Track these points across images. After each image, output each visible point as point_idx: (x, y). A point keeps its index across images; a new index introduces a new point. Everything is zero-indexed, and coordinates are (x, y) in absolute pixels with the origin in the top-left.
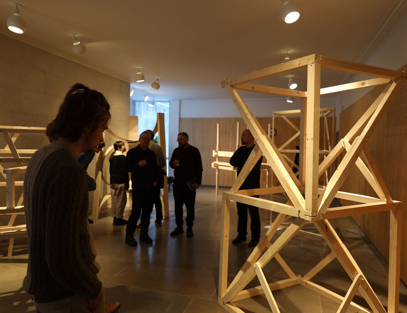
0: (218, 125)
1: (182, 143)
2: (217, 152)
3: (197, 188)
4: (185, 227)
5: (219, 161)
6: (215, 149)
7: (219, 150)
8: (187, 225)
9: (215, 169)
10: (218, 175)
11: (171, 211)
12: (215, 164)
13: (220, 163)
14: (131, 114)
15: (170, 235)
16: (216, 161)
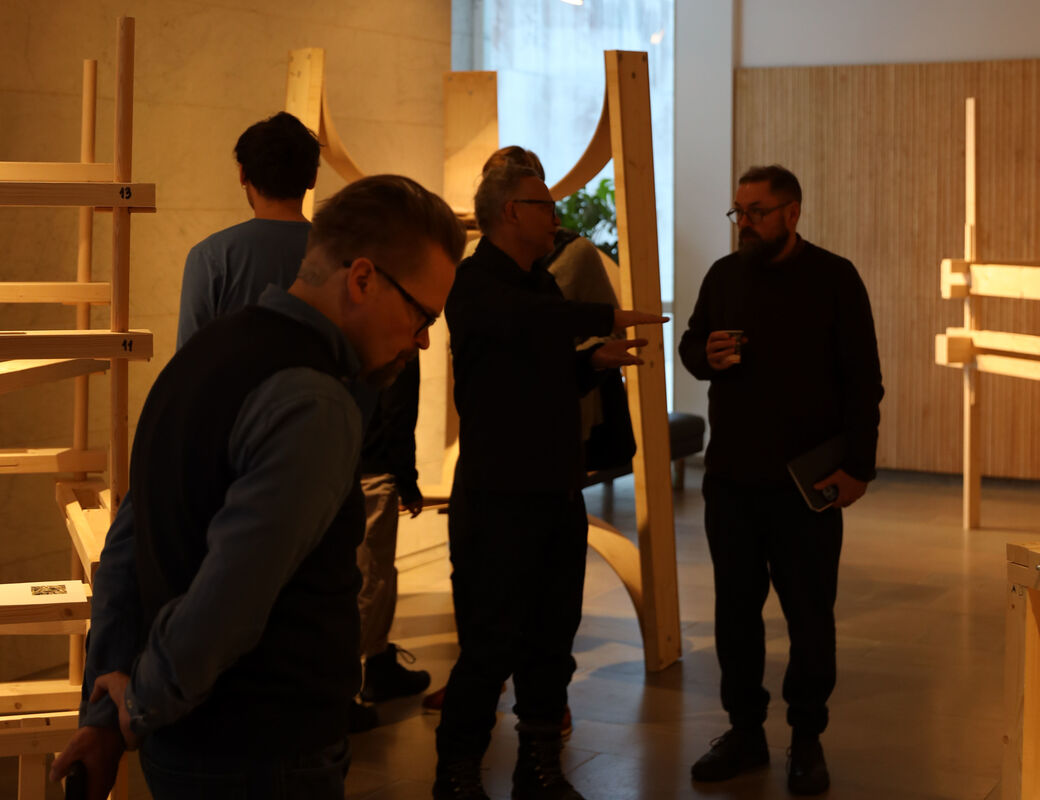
0: (970, 104)
1: (758, 229)
2: (967, 270)
3: (847, 504)
4: (777, 728)
5: (982, 324)
6: (956, 252)
7: (981, 260)
8: (792, 717)
9: (960, 372)
10: (975, 409)
11: (692, 625)
12: (953, 343)
13: (985, 339)
14: (458, 65)
15: (687, 775)
16: (961, 324)
